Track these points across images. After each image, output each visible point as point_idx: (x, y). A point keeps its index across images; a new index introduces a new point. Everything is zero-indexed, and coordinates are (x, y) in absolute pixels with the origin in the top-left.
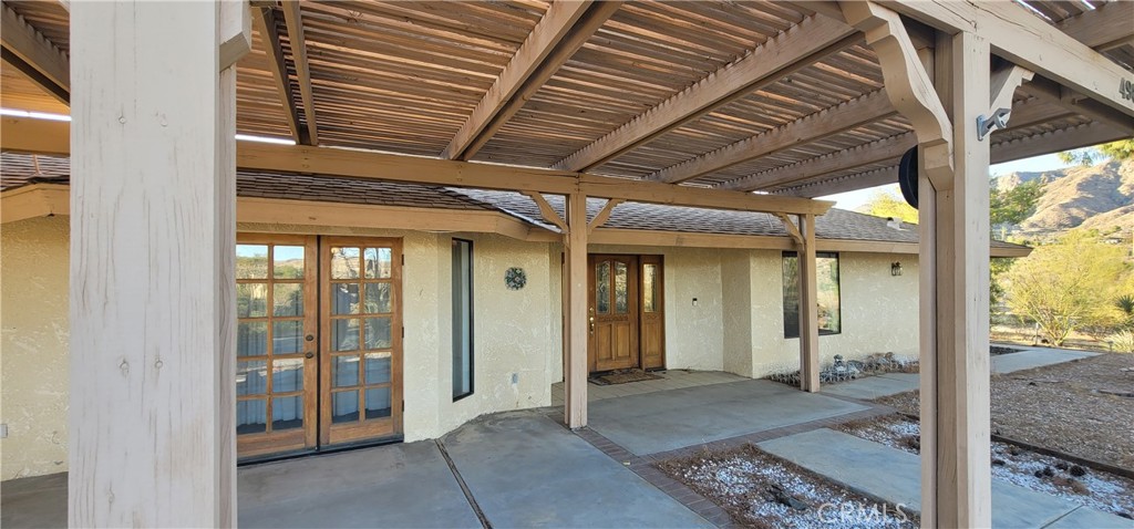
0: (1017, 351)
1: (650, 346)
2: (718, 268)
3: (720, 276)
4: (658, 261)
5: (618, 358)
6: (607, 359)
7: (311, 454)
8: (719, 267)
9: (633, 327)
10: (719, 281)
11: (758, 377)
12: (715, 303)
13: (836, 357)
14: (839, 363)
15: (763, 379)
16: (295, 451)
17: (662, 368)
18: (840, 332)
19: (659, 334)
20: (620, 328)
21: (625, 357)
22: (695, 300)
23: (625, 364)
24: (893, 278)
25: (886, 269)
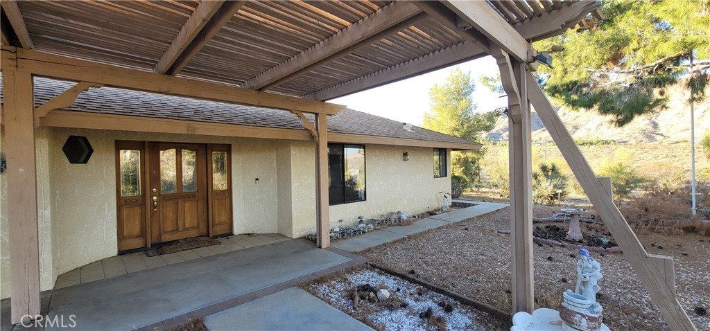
0: (473, 205)
1: (219, 217)
2: (274, 155)
3: (275, 161)
4: (227, 148)
5: (185, 229)
6: (173, 231)
8: (275, 153)
9: (201, 203)
10: (275, 165)
11: (297, 237)
12: (272, 181)
13: (359, 218)
14: (361, 222)
15: (301, 238)
17: (231, 234)
18: (365, 200)
19: (228, 207)
20: (187, 205)
21: (194, 228)
22: (257, 179)
23: (194, 233)
24: (404, 162)
25: (399, 156)
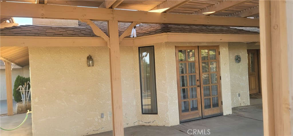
7: (201, 119)
16: (197, 118)
